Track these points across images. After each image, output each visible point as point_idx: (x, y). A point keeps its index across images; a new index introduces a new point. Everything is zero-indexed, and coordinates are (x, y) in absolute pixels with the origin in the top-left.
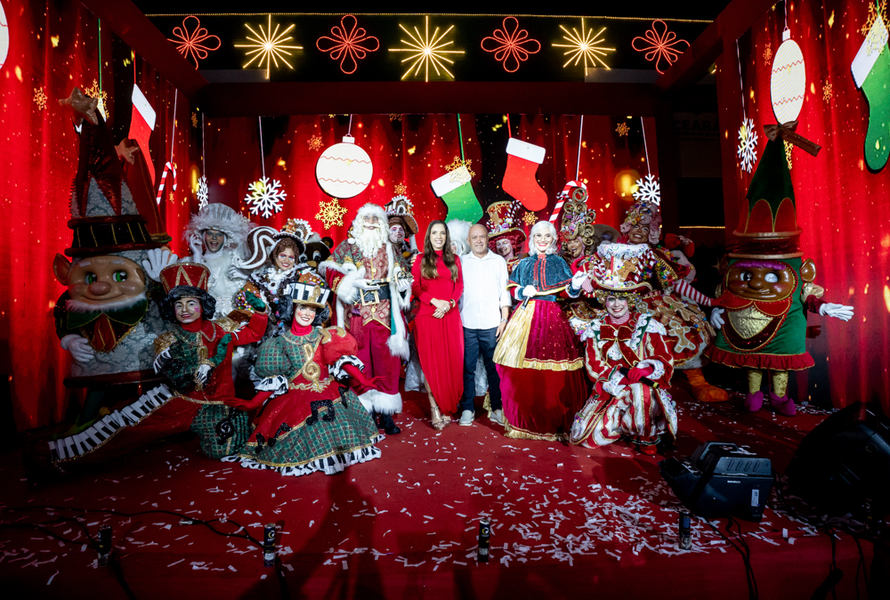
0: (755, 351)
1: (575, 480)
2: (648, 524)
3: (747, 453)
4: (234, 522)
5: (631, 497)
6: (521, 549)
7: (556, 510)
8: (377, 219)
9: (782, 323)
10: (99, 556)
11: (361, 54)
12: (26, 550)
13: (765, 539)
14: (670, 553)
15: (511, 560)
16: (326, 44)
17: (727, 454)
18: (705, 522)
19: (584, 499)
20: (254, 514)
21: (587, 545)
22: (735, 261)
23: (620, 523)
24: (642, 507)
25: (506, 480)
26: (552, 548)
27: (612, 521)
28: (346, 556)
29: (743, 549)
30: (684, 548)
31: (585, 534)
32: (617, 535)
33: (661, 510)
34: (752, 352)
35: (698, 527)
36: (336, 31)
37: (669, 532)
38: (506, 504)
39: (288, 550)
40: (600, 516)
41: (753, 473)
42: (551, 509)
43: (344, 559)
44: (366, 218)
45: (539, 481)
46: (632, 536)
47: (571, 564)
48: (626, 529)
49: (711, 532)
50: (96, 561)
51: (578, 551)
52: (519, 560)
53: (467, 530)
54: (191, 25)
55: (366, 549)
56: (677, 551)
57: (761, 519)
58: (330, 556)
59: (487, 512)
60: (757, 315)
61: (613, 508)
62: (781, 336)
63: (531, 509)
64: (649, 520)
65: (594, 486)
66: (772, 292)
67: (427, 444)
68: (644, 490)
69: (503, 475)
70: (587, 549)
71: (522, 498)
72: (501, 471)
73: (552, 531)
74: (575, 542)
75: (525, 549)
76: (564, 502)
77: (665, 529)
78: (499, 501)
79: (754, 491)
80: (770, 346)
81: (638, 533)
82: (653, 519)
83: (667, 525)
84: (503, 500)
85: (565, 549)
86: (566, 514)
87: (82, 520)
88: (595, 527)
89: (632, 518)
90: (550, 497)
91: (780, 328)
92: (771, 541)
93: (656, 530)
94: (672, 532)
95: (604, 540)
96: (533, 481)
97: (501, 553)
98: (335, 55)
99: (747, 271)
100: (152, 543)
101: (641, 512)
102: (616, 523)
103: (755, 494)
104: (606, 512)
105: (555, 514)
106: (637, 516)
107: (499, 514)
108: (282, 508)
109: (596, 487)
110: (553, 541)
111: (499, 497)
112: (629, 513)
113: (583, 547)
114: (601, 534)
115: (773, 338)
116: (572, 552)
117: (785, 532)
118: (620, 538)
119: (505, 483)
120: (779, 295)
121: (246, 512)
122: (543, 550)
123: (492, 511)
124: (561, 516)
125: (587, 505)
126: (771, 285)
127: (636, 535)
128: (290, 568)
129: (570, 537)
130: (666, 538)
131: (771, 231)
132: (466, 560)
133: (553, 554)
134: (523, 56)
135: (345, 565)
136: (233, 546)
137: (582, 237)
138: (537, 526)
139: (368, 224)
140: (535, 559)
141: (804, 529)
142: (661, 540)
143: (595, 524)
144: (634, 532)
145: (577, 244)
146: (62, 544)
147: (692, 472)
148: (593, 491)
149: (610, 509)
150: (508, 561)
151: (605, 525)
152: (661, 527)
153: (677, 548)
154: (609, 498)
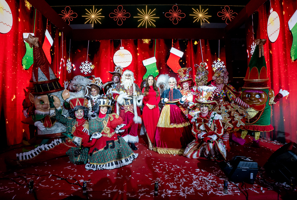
0: (252, 124)
1: (191, 167)
2: (214, 184)
3: (249, 160)
4: (74, 179)
5: (210, 174)
6: (169, 192)
7: (183, 178)
8: (130, 75)
9: (262, 113)
10: (29, 190)
11: (124, 19)
12: (6, 187)
13: (254, 191)
14: (220, 195)
15: (165, 195)
16: (112, 15)
17: (243, 160)
18: (234, 184)
19: (193, 174)
20: (82, 177)
21: (192, 190)
22: (244, 90)
23: (204, 183)
24: (213, 178)
25: (167, 166)
26: (180, 192)
27: (202, 183)
28: (110, 192)
29: (246, 194)
30: (225, 193)
31: (192, 187)
32: (203, 188)
33: (219, 179)
34: (251, 124)
35: (231, 186)
36: (116, 11)
37: (221, 187)
38: (166, 175)
39: (91, 190)
40: (198, 181)
41: (251, 167)
42: (181, 178)
43: (109, 193)
44: (126, 75)
45: (179, 167)
46: (208, 188)
47: (186, 198)
48: (206, 186)
49: (236, 188)
50: (28, 192)
51: (189, 193)
52: (168, 195)
53: (152, 184)
54: (68, 10)
55: (117, 190)
56: (223, 194)
57: (254, 183)
58: (105, 192)
59: (159, 178)
60: (253, 110)
61: (203, 178)
62: (262, 118)
63: (174, 177)
64: (214, 183)
65: (197, 170)
66: (259, 101)
67: (142, 153)
68: (214, 172)
69: (166, 165)
70: (192, 192)
71: (172, 173)
72: (166, 164)
73: (181, 185)
74: (188, 190)
75: (170, 192)
76: (186, 175)
77: (220, 186)
78: (164, 174)
79: (251, 173)
80: (257, 122)
81: (210, 187)
82: (216, 182)
83: (221, 184)
84: (165, 174)
85: (184, 192)
86: (186, 179)
87: (25, 177)
88: (195, 184)
89: (209, 182)
90: (181, 173)
91: (261, 115)
92: (256, 192)
93: (217, 186)
94: (222, 187)
95: (198, 189)
96: (176, 167)
97: (162, 193)
98: (115, 19)
99: (249, 94)
100: (47, 186)
101: (212, 180)
102: (203, 183)
103: (252, 174)
104: (200, 179)
105: (182, 179)
106: (211, 181)
107: (163, 179)
108: (91, 175)
109: (198, 170)
110: (180, 189)
111: (164, 173)
112: (208, 180)
113: (190, 191)
114: (197, 187)
115: (259, 119)
116: (186, 193)
117: (262, 188)
118: (204, 189)
119: (167, 168)
120: (261, 103)
121: (79, 176)
122: (177, 192)
123: (161, 178)
124: (184, 180)
125: (194, 176)
126: (258, 99)
127: (209, 188)
128: (91, 196)
129: (186, 188)
130: (219, 189)
131: (258, 79)
132: (150, 195)
133: (180, 194)
134: (179, 19)
135: (109, 196)
136: (73, 188)
137: (203, 81)
138: (176, 183)
139: (127, 78)
140: (174, 195)
141: (268, 187)
142: (218, 189)
143: (196, 183)
144: (209, 187)
145: (201, 83)
146: (18, 185)
147: (230, 166)
148: (197, 172)
149: (202, 178)
150: (164, 196)
151: (199, 184)
152: (219, 185)
153: (223, 193)
154: (202, 174)
